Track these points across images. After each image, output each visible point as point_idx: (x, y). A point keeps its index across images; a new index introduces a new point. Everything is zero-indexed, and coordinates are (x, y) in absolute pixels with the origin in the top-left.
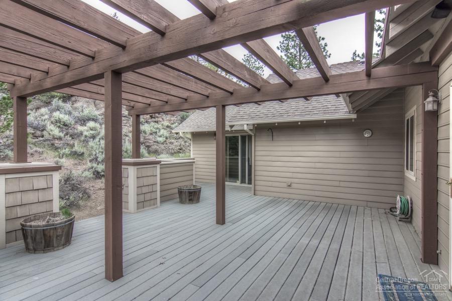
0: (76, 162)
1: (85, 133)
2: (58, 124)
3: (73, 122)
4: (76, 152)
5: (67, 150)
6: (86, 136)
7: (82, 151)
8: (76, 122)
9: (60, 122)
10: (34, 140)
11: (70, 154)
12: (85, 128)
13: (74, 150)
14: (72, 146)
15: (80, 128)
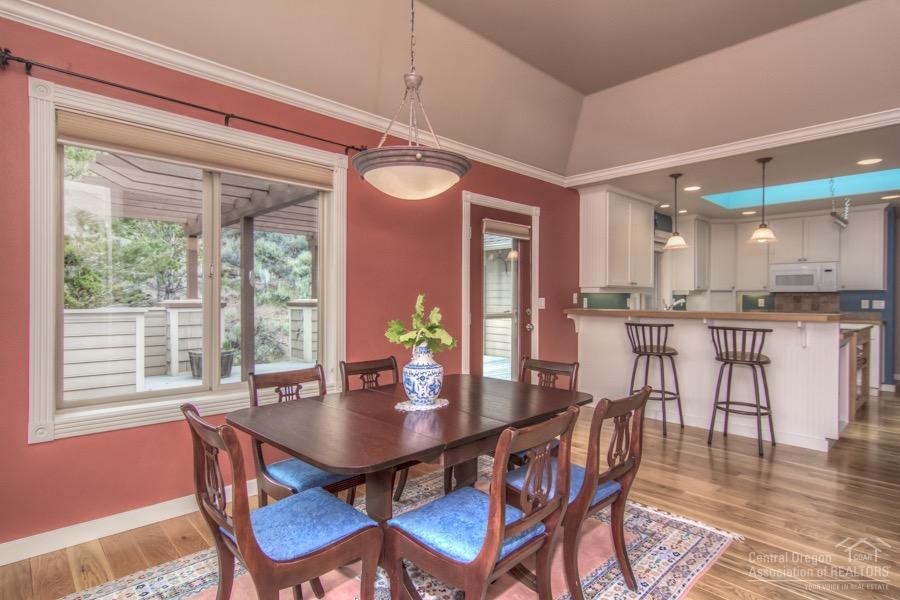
0: (278, 310)
1: (296, 269)
2: (263, 257)
3: (282, 253)
4: (278, 296)
5: (268, 293)
6: (295, 274)
7: (286, 295)
8: (287, 253)
9: (265, 254)
10: (231, 281)
11: (271, 299)
12: (297, 261)
13: (276, 293)
14: (275, 288)
15: (291, 262)
